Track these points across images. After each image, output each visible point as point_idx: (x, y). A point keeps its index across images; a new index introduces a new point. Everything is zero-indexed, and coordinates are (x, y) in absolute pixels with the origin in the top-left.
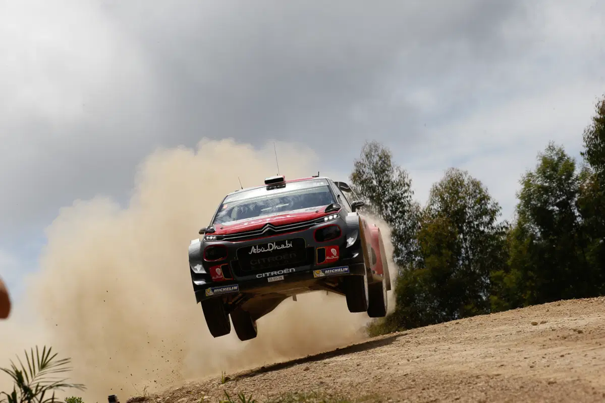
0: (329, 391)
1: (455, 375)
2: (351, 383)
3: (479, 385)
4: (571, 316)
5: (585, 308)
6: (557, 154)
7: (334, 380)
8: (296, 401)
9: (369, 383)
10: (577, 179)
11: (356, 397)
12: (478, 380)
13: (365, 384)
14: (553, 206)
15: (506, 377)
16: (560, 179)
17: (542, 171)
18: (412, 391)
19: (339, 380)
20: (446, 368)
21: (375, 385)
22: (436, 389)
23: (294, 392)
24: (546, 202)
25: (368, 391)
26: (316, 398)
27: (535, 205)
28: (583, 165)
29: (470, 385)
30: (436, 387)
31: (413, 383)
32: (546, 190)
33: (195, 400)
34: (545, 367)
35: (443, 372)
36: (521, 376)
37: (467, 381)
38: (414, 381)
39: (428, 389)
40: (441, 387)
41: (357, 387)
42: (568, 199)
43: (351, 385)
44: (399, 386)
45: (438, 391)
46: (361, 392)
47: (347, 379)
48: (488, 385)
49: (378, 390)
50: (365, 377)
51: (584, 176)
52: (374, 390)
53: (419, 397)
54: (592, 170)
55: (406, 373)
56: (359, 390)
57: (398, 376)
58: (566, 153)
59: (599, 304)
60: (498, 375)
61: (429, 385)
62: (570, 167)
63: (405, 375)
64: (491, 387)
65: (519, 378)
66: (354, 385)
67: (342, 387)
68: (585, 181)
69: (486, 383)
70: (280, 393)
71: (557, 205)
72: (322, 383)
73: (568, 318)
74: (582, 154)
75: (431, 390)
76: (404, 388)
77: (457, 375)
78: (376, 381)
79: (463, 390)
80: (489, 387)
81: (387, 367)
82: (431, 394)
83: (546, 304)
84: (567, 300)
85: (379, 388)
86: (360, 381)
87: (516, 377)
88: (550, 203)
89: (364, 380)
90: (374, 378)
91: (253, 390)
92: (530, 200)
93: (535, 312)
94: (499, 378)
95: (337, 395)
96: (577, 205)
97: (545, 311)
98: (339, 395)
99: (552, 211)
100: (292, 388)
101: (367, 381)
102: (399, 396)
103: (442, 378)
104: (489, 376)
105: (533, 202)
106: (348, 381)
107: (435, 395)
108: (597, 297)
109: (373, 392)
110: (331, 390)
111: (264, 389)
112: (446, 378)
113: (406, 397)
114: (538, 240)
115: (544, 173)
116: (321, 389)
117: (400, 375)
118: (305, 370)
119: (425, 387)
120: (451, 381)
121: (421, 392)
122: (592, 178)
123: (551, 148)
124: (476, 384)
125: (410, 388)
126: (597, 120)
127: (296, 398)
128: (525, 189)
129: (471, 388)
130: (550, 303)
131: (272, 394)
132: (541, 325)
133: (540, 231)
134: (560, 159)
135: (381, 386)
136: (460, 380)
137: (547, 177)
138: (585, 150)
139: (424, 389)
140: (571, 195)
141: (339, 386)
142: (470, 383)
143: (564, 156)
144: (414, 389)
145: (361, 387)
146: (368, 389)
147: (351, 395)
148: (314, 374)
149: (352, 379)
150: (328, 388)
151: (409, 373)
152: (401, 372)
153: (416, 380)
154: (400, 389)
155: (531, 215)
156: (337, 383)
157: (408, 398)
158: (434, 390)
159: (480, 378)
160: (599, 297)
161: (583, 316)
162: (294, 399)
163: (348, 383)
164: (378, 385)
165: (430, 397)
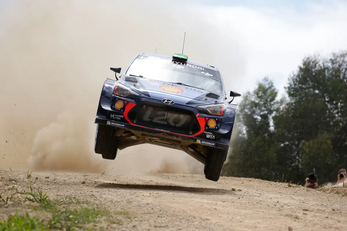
0: (97, 202)
1: (179, 212)
2: (112, 200)
3: (195, 223)
4: (257, 191)
5: (267, 187)
6: (269, 84)
7: (101, 195)
8: (74, 203)
9: (123, 203)
10: (277, 103)
11: (114, 210)
12: (194, 220)
13: (121, 203)
14: (258, 116)
15: (213, 222)
16: (266, 100)
17: (257, 93)
18: (150, 216)
19: (104, 196)
20: (174, 205)
21: (127, 206)
22: (167, 219)
23: (74, 197)
24: (254, 112)
25: (122, 209)
26: (87, 204)
27: (247, 113)
28: (283, 95)
29: (189, 221)
30: (167, 217)
31: (152, 211)
32: (256, 105)
33: (8, 185)
34: (239, 222)
35: (172, 208)
36: (222, 224)
37: (187, 218)
38: (152, 209)
39: (162, 217)
40: (170, 218)
41: (116, 204)
42: (268, 113)
43: (112, 201)
44: (142, 210)
45: (168, 220)
46: (117, 207)
47: (110, 197)
48: (201, 225)
49: (128, 209)
50: (121, 199)
51: (282, 102)
52: (126, 209)
53: (155, 221)
54: (288, 99)
55: (148, 203)
56: (116, 206)
57: (142, 203)
58: (274, 85)
59: (276, 187)
60: (208, 219)
61: (162, 214)
62: (274, 94)
63: (147, 204)
64: (203, 227)
65: (221, 225)
66: (114, 202)
67: (105, 202)
68: (281, 105)
69: (199, 223)
70: (64, 195)
71: (261, 116)
72: (93, 195)
73: (256, 192)
74: (285, 88)
75: (164, 219)
76: (146, 212)
77: (181, 212)
78: (128, 203)
79: (185, 224)
80: (201, 227)
81: (136, 195)
82: (163, 221)
83: (242, 178)
84: (256, 178)
85: (130, 208)
86: (118, 200)
87: (220, 224)
88: (256, 114)
89: (120, 200)
90: (127, 200)
91: (46, 188)
92: (244, 108)
93: (234, 182)
94: (209, 222)
95: (101, 206)
96: (273, 118)
97: (241, 182)
98: (103, 206)
99: (256, 119)
100: (73, 194)
101: (122, 201)
102: (142, 217)
103: (171, 212)
104: (201, 219)
105: (246, 111)
106: (110, 198)
107: (165, 223)
108: (275, 182)
109: (125, 210)
110: (98, 201)
111: (54, 189)
112: (174, 213)
113: (147, 220)
114: (242, 135)
115: (258, 94)
116: (92, 199)
117: (144, 203)
118: (82, 183)
119: (160, 216)
120: (177, 216)
121: (156, 219)
122: (287, 104)
123: (266, 79)
124: (193, 222)
125: (149, 213)
126: (301, 68)
127: (74, 201)
128: (243, 101)
129: (190, 224)
130: (245, 178)
131: (59, 194)
132: (237, 192)
133: (246, 129)
134: (270, 87)
135: (131, 207)
136: (183, 216)
137: (259, 97)
138: (287, 85)
139: (158, 217)
140: (271, 112)
141: (104, 200)
142: (189, 220)
143: (273, 86)
144: (152, 215)
145: (118, 204)
146: (122, 207)
147: (111, 209)
148: (87, 188)
149: (113, 197)
150: (96, 199)
151: (150, 203)
152: (145, 201)
153: (154, 209)
154: (143, 212)
155: (243, 118)
156: (103, 197)
157: (148, 220)
158: (165, 219)
159: (196, 218)
160: (277, 182)
161: (265, 192)
162: (73, 202)
163: (109, 200)
164: (129, 206)
165: (162, 223)
